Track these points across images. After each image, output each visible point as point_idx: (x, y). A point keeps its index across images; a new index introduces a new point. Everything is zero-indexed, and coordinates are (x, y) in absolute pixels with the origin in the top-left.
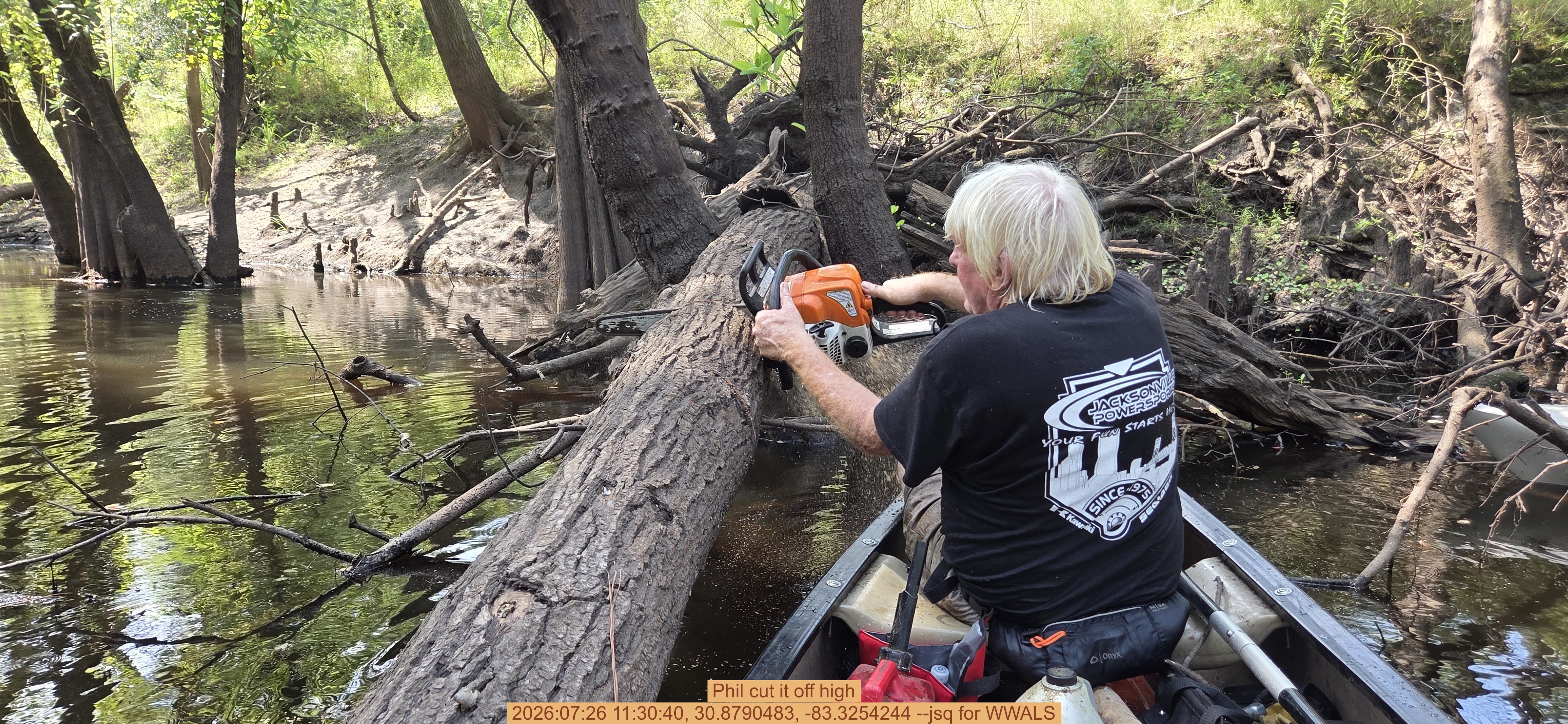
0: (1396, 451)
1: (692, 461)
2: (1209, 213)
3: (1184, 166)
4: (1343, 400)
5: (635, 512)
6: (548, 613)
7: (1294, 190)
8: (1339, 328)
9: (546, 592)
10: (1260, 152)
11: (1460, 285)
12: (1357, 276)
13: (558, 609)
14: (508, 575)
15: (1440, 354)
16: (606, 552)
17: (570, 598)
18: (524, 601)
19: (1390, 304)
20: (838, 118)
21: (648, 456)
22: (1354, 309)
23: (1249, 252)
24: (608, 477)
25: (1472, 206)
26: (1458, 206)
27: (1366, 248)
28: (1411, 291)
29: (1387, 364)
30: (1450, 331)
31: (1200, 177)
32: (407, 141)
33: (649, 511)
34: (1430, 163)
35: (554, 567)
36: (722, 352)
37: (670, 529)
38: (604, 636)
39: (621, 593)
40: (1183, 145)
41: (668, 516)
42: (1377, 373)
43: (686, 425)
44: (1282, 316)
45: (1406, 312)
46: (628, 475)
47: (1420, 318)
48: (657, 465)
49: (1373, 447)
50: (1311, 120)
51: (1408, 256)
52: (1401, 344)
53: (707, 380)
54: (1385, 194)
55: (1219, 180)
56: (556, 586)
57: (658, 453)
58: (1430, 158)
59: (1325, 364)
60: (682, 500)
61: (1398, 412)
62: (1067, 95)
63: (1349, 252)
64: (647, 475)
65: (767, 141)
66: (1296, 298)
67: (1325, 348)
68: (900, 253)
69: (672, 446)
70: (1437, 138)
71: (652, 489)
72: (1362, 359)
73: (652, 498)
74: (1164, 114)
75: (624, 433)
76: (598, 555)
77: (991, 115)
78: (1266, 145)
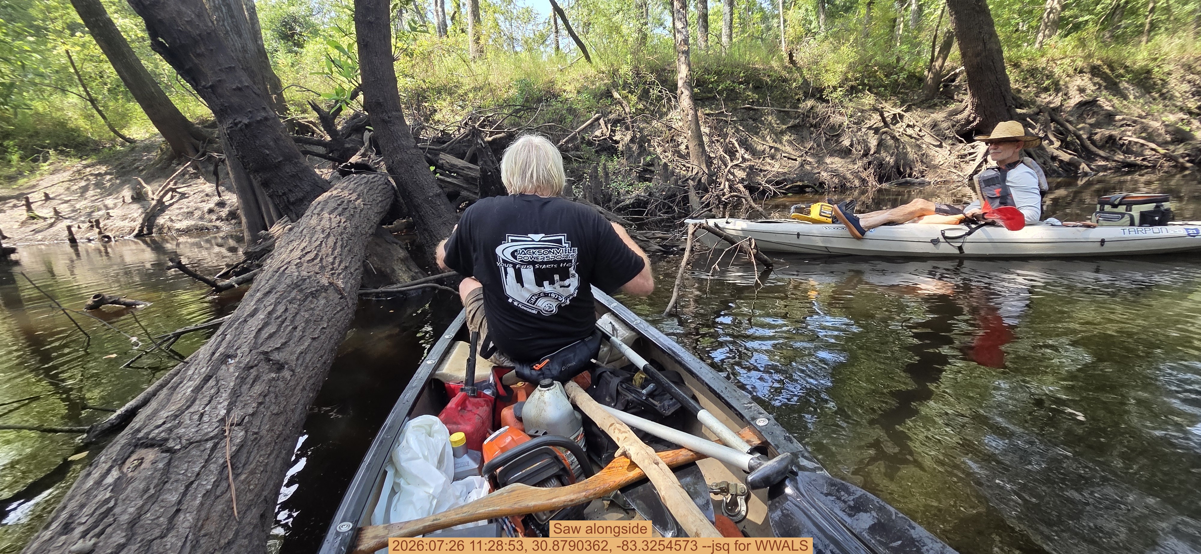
0: (672, 253)
1: (300, 328)
2: (588, 159)
3: (574, 138)
4: (650, 234)
5: (252, 371)
6: (170, 460)
7: (620, 145)
8: (646, 204)
9: (171, 444)
10: (605, 130)
11: (687, 180)
12: (650, 180)
13: (179, 454)
14: (139, 439)
15: (684, 209)
16: (226, 403)
17: (192, 443)
18: (150, 455)
19: (663, 191)
20: (390, 122)
21: (263, 332)
22: (650, 195)
23: (607, 174)
24: (231, 352)
25: (687, 148)
26: (683, 147)
27: (652, 168)
28: (671, 184)
29: (665, 216)
30: (686, 199)
31: (582, 143)
32: (127, 155)
33: (264, 367)
34: (669, 130)
35: (180, 424)
36: (321, 259)
37: (281, 375)
38: (221, 461)
39: (236, 428)
40: (572, 128)
41: (280, 367)
42: (662, 220)
43: (294, 306)
44: (624, 201)
45: (669, 193)
46: (245, 349)
47: (675, 195)
48: (271, 336)
49: (665, 252)
50: (623, 115)
51: (667, 170)
52: (670, 207)
53: (309, 277)
54: (656, 144)
55: (590, 143)
56: (180, 438)
57: (271, 329)
58: (670, 128)
59: (642, 219)
60: (291, 354)
61: (670, 235)
62: (518, 107)
63: (645, 171)
64: (262, 344)
65: (362, 138)
66: (628, 192)
67: (641, 213)
68: (439, 191)
69: (283, 322)
70: (670, 120)
71: (266, 353)
72: (656, 215)
73: (266, 358)
74: (562, 115)
75: (245, 321)
76: (219, 406)
77: (482, 118)
78: (606, 126)
